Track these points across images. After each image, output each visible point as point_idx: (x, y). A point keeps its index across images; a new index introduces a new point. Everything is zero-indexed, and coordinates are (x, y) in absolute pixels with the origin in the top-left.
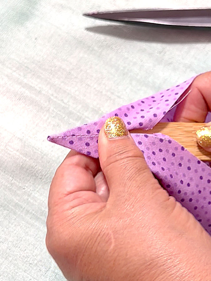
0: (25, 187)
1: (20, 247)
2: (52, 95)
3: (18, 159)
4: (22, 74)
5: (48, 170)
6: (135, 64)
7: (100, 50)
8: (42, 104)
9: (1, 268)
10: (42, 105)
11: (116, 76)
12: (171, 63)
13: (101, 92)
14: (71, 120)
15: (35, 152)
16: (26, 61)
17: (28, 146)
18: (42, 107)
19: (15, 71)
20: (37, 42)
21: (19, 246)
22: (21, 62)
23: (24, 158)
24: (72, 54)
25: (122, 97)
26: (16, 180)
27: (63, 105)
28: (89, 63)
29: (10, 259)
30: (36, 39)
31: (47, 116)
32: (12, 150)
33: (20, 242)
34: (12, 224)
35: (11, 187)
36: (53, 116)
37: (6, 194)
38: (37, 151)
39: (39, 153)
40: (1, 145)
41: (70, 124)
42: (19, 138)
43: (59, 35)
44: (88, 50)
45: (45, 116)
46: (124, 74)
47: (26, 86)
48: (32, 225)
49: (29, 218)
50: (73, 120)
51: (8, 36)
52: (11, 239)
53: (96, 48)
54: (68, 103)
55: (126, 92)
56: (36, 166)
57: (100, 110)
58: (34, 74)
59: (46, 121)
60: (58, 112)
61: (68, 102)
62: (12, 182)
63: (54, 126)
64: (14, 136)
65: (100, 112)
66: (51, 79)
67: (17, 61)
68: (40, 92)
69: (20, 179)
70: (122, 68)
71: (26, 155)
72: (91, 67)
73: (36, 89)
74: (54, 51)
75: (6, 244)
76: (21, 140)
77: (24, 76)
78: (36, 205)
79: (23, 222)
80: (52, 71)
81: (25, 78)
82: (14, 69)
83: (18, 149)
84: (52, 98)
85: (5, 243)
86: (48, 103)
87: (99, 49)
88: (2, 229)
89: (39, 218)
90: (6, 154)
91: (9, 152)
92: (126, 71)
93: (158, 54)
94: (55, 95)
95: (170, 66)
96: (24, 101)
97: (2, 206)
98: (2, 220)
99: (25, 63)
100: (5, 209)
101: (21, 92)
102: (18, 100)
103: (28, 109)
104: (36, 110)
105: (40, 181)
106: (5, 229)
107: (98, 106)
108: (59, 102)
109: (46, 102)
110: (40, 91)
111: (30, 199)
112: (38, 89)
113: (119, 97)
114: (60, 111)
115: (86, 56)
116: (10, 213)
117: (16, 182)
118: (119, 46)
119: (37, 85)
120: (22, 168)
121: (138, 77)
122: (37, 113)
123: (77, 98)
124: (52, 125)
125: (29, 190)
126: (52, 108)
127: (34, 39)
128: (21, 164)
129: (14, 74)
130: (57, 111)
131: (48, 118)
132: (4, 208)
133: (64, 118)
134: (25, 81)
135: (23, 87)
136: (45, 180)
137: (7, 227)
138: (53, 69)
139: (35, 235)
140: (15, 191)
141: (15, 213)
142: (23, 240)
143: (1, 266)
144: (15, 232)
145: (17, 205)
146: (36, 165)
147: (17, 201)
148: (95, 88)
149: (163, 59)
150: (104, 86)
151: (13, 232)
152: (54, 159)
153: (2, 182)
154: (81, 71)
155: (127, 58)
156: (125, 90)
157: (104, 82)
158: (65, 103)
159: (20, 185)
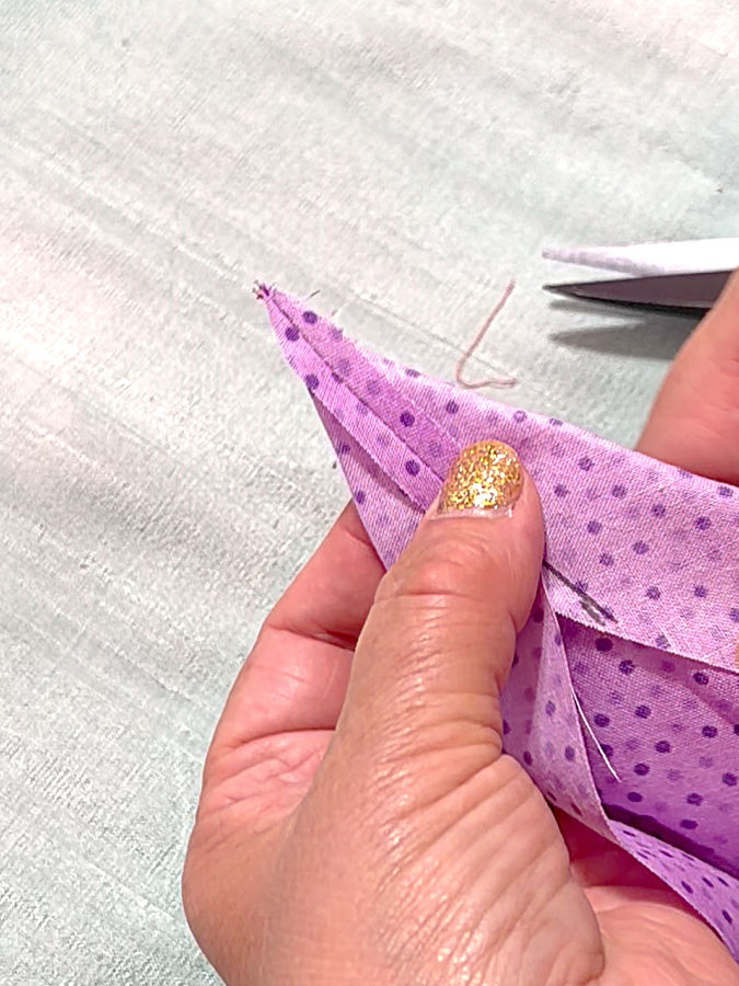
0: (87, 562)
1: (67, 771)
2: (183, 239)
3: (63, 461)
4: (76, 165)
5: (168, 500)
6: (473, 128)
7: (350, 82)
8: (145, 268)
9: (5, 847)
10: (147, 273)
11: (406, 170)
12: (597, 128)
13: (356, 228)
14: (245, 324)
15: (121, 439)
16: (89, 120)
17: (97, 418)
18: (145, 283)
19: (52, 157)
20: (129, 53)
21: (64, 768)
22: (73, 123)
23: (84, 459)
24: (251, 96)
25: (426, 245)
26: (54, 536)
27: (220, 272)
28: (311, 127)
29: (37, 811)
30: (125, 43)
31: (164, 311)
32: (42, 431)
33: (68, 755)
34: (42, 690)
35: (37, 561)
36: (184, 311)
37: (21, 585)
38: (130, 436)
39: (137, 440)
40: (3, 414)
41: (244, 339)
42: (64, 389)
43: (208, 30)
44: (310, 79)
45: (156, 312)
46: (433, 167)
47: (90, 207)
48: (113, 694)
49: (100, 669)
50: (256, 325)
51: (26, 33)
52: (37, 742)
53: (334, 75)
54: (236, 266)
55: (443, 230)
56: (125, 486)
57: (352, 291)
58: (117, 168)
59: (162, 329)
60: (201, 299)
61: (239, 262)
62: (42, 542)
63: (188, 346)
64: (50, 381)
65: (351, 298)
66: (177, 184)
67: (59, 120)
68: (138, 228)
69: (71, 535)
70: (426, 144)
71: (90, 448)
72: (317, 142)
73: (125, 219)
74: (188, 83)
75: (18, 758)
76: (74, 396)
77: (83, 172)
78: (123, 622)
79: (80, 684)
80: (180, 154)
81: (88, 179)
82: (49, 148)
83: (61, 428)
84: (181, 248)
85: (16, 755)
86: (167, 264)
87: (347, 78)
88: (4, 706)
89: (135, 668)
90: (21, 446)
91: (30, 436)
92: (440, 153)
93: (552, 96)
94: (192, 239)
95: (595, 137)
96: (84, 259)
97: (5, 627)
98: (6, 674)
99: (87, 128)
100: (15, 638)
101: (73, 228)
102: (63, 256)
103: (99, 286)
104: (123, 293)
105: (139, 540)
106: (18, 708)
107: (343, 277)
108: (207, 263)
109: (160, 264)
110: (138, 225)
111: (103, 604)
112: (132, 217)
113: (416, 246)
114: (209, 295)
115: (300, 101)
116: (34, 653)
117: (54, 542)
118: (416, 67)
119: (127, 204)
120: (76, 493)
121: (484, 176)
122: (130, 303)
123: (269, 246)
124: (183, 344)
125: (100, 571)
126: (182, 285)
127: (117, 45)
128: (75, 480)
129: (49, 164)
130: (198, 295)
131: (167, 321)
132: (14, 634)
133: (222, 319)
134: (88, 189)
135: (82, 211)
136: (156, 536)
137: (25, 701)
138: (184, 148)
139: (122, 729)
140: (53, 575)
141: (52, 653)
142: (79, 746)
143: (4, 838)
144: (54, 716)
145: (58, 623)
146: (125, 481)
147: (58, 611)
148: (332, 214)
149: (570, 113)
150: (363, 208)
151: (44, 718)
152: (187, 462)
153: (5, 541)
154: (284, 153)
155: (446, 109)
156: (438, 220)
157: (362, 193)
158: (226, 267)
159: (70, 554)
